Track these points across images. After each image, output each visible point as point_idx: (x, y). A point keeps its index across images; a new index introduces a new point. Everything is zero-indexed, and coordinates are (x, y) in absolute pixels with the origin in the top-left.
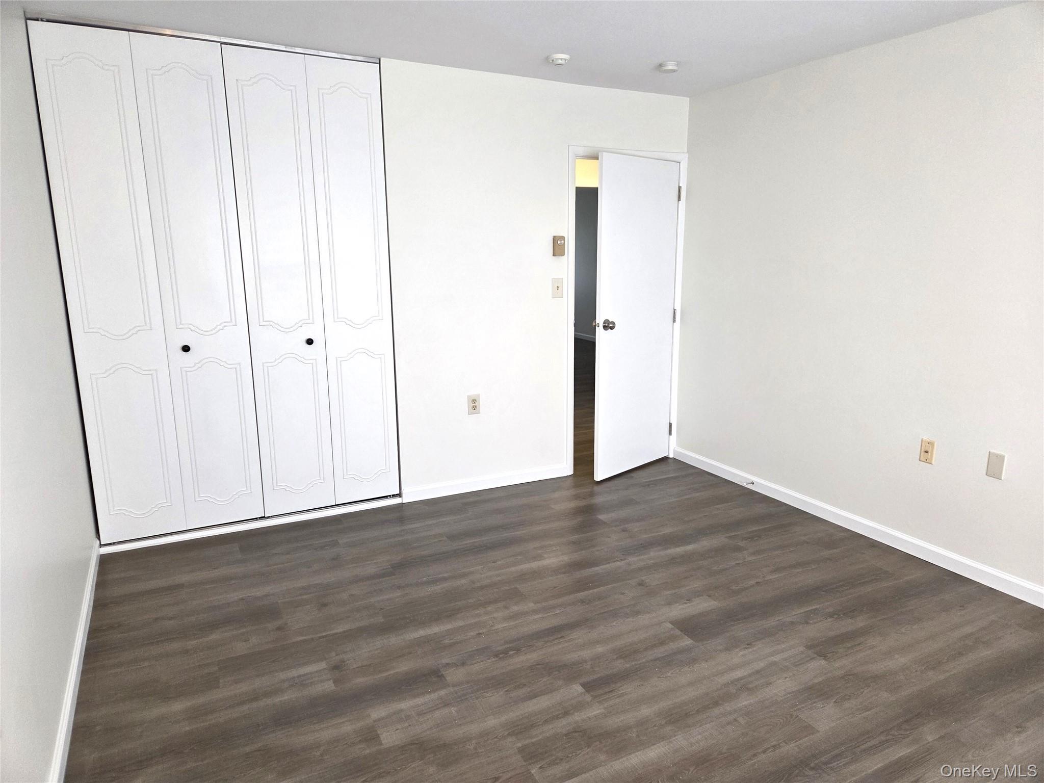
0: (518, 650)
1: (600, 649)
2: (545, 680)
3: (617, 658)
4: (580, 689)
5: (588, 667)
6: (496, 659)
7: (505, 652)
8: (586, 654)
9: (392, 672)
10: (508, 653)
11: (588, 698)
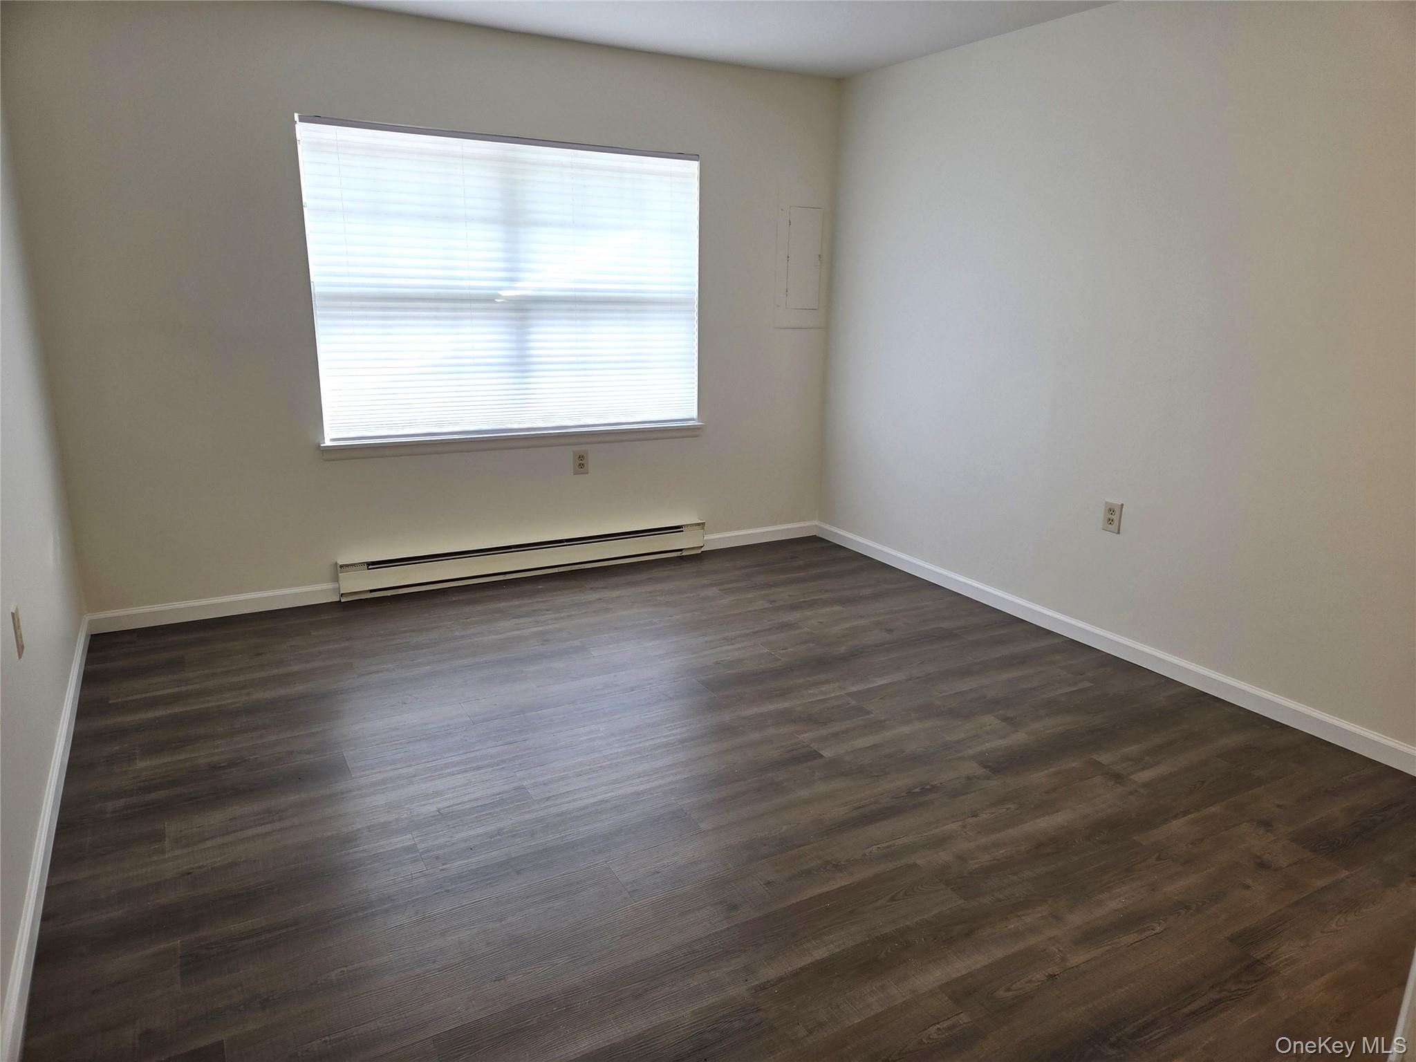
0: (910, 792)
1: (804, 793)
2: (866, 761)
3: (783, 783)
4: (824, 753)
5: (817, 774)
6: (933, 783)
7: (925, 791)
8: (821, 788)
9: (1051, 770)
10: (921, 789)
11: (815, 746)
